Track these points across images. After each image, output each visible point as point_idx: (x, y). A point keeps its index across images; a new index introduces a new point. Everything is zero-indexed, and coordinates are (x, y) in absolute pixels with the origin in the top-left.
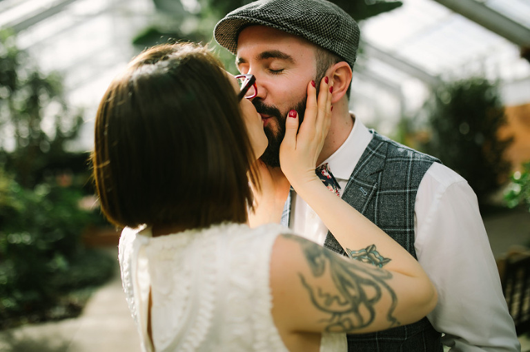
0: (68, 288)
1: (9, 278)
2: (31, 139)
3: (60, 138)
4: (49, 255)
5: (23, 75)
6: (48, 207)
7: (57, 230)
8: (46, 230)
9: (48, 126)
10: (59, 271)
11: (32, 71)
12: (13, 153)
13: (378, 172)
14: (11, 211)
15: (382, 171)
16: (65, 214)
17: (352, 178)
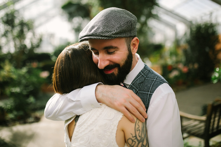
0: (35, 110)
1: (11, 106)
2: (21, 48)
3: (33, 48)
4: (28, 96)
5: (17, 21)
6: (27, 76)
7: (31, 86)
8: (26, 86)
9: (28, 43)
10: (31, 103)
11: (21, 19)
12: (13, 54)
13: (141, 83)
14: (12, 79)
15: (143, 83)
16: (34, 79)
17: (132, 85)
